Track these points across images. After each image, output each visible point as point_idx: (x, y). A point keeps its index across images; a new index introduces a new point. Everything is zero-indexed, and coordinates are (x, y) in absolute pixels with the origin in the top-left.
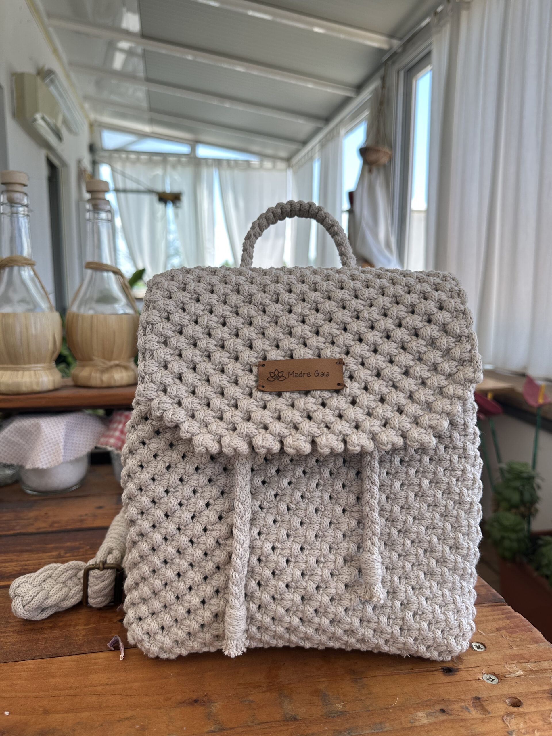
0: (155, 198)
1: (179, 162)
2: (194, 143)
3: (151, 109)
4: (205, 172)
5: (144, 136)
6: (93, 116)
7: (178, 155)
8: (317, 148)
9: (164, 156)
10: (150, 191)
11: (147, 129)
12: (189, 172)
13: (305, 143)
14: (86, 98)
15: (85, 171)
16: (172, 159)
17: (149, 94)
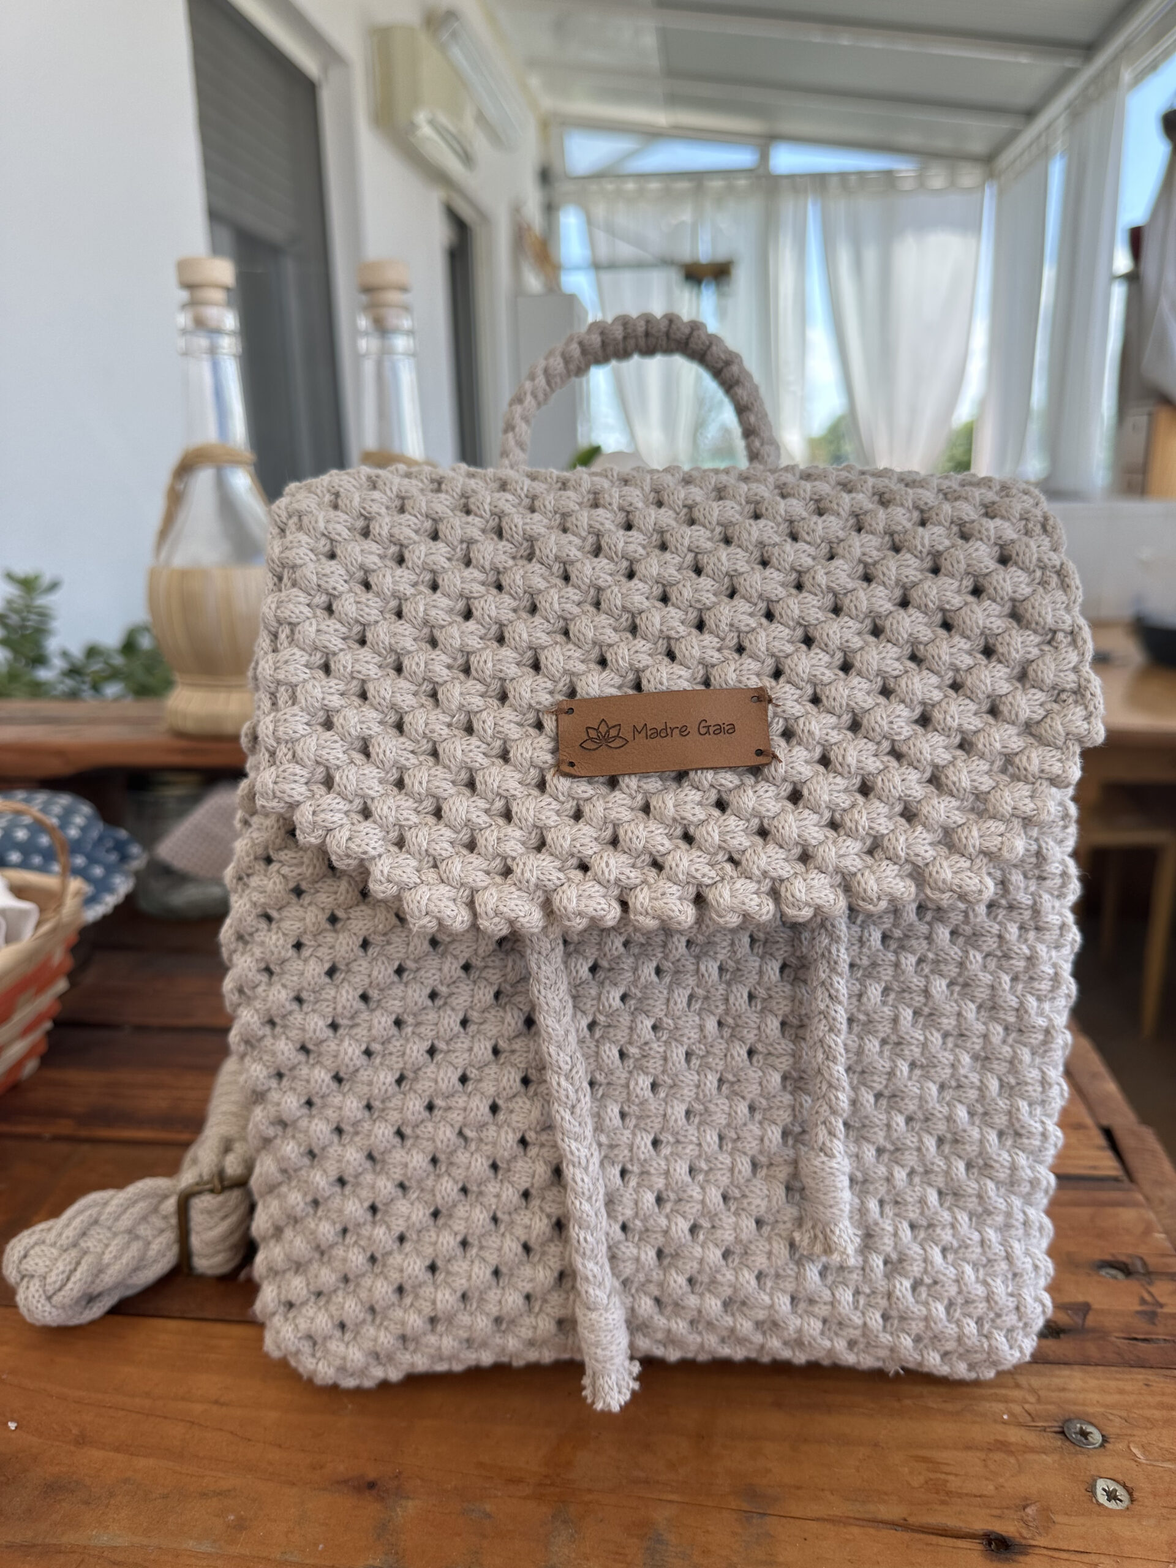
0: (675, 276)
1: (731, 190)
2: (766, 142)
3: (671, 72)
4: (788, 207)
5: (653, 135)
6: (548, 103)
7: (727, 174)
8: (1062, 122)
9: (698, 178)
10: (665, 262)
11: (661, 118)
12: (752, 208)
13: (1030, 114)
14: (533, 63)
15: (529, 228)
16: (717, 184)
17: (665, 37)
